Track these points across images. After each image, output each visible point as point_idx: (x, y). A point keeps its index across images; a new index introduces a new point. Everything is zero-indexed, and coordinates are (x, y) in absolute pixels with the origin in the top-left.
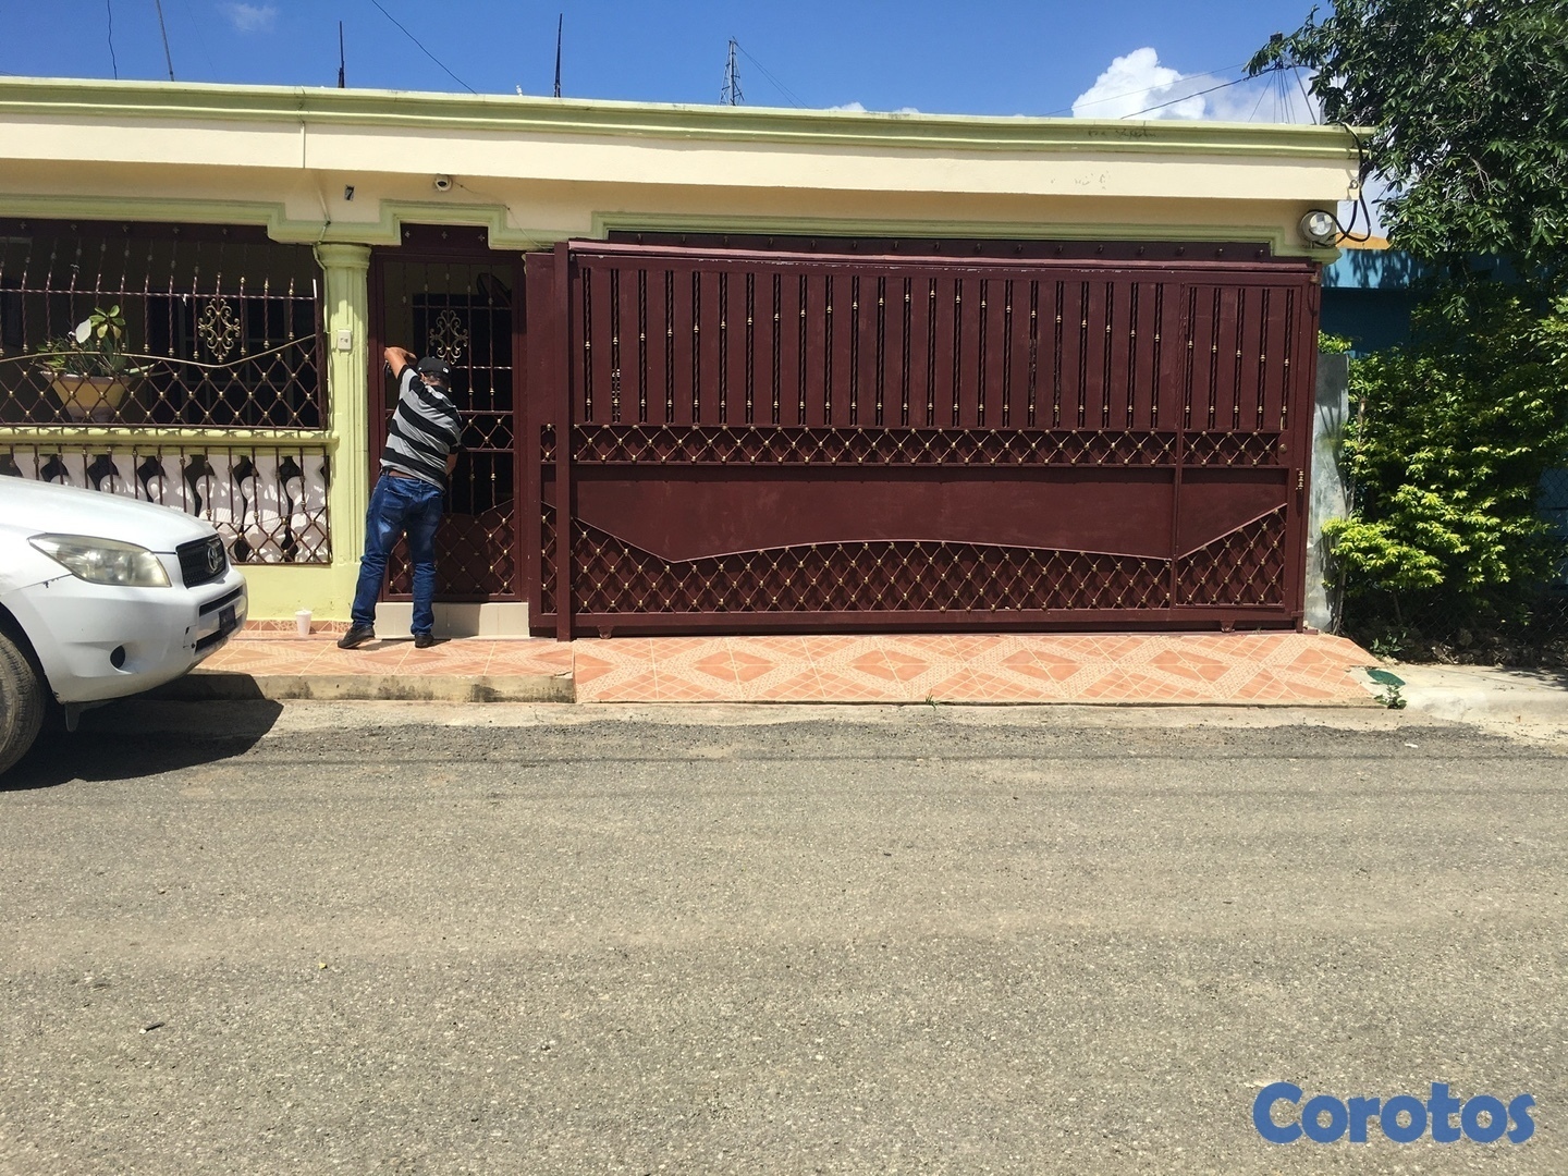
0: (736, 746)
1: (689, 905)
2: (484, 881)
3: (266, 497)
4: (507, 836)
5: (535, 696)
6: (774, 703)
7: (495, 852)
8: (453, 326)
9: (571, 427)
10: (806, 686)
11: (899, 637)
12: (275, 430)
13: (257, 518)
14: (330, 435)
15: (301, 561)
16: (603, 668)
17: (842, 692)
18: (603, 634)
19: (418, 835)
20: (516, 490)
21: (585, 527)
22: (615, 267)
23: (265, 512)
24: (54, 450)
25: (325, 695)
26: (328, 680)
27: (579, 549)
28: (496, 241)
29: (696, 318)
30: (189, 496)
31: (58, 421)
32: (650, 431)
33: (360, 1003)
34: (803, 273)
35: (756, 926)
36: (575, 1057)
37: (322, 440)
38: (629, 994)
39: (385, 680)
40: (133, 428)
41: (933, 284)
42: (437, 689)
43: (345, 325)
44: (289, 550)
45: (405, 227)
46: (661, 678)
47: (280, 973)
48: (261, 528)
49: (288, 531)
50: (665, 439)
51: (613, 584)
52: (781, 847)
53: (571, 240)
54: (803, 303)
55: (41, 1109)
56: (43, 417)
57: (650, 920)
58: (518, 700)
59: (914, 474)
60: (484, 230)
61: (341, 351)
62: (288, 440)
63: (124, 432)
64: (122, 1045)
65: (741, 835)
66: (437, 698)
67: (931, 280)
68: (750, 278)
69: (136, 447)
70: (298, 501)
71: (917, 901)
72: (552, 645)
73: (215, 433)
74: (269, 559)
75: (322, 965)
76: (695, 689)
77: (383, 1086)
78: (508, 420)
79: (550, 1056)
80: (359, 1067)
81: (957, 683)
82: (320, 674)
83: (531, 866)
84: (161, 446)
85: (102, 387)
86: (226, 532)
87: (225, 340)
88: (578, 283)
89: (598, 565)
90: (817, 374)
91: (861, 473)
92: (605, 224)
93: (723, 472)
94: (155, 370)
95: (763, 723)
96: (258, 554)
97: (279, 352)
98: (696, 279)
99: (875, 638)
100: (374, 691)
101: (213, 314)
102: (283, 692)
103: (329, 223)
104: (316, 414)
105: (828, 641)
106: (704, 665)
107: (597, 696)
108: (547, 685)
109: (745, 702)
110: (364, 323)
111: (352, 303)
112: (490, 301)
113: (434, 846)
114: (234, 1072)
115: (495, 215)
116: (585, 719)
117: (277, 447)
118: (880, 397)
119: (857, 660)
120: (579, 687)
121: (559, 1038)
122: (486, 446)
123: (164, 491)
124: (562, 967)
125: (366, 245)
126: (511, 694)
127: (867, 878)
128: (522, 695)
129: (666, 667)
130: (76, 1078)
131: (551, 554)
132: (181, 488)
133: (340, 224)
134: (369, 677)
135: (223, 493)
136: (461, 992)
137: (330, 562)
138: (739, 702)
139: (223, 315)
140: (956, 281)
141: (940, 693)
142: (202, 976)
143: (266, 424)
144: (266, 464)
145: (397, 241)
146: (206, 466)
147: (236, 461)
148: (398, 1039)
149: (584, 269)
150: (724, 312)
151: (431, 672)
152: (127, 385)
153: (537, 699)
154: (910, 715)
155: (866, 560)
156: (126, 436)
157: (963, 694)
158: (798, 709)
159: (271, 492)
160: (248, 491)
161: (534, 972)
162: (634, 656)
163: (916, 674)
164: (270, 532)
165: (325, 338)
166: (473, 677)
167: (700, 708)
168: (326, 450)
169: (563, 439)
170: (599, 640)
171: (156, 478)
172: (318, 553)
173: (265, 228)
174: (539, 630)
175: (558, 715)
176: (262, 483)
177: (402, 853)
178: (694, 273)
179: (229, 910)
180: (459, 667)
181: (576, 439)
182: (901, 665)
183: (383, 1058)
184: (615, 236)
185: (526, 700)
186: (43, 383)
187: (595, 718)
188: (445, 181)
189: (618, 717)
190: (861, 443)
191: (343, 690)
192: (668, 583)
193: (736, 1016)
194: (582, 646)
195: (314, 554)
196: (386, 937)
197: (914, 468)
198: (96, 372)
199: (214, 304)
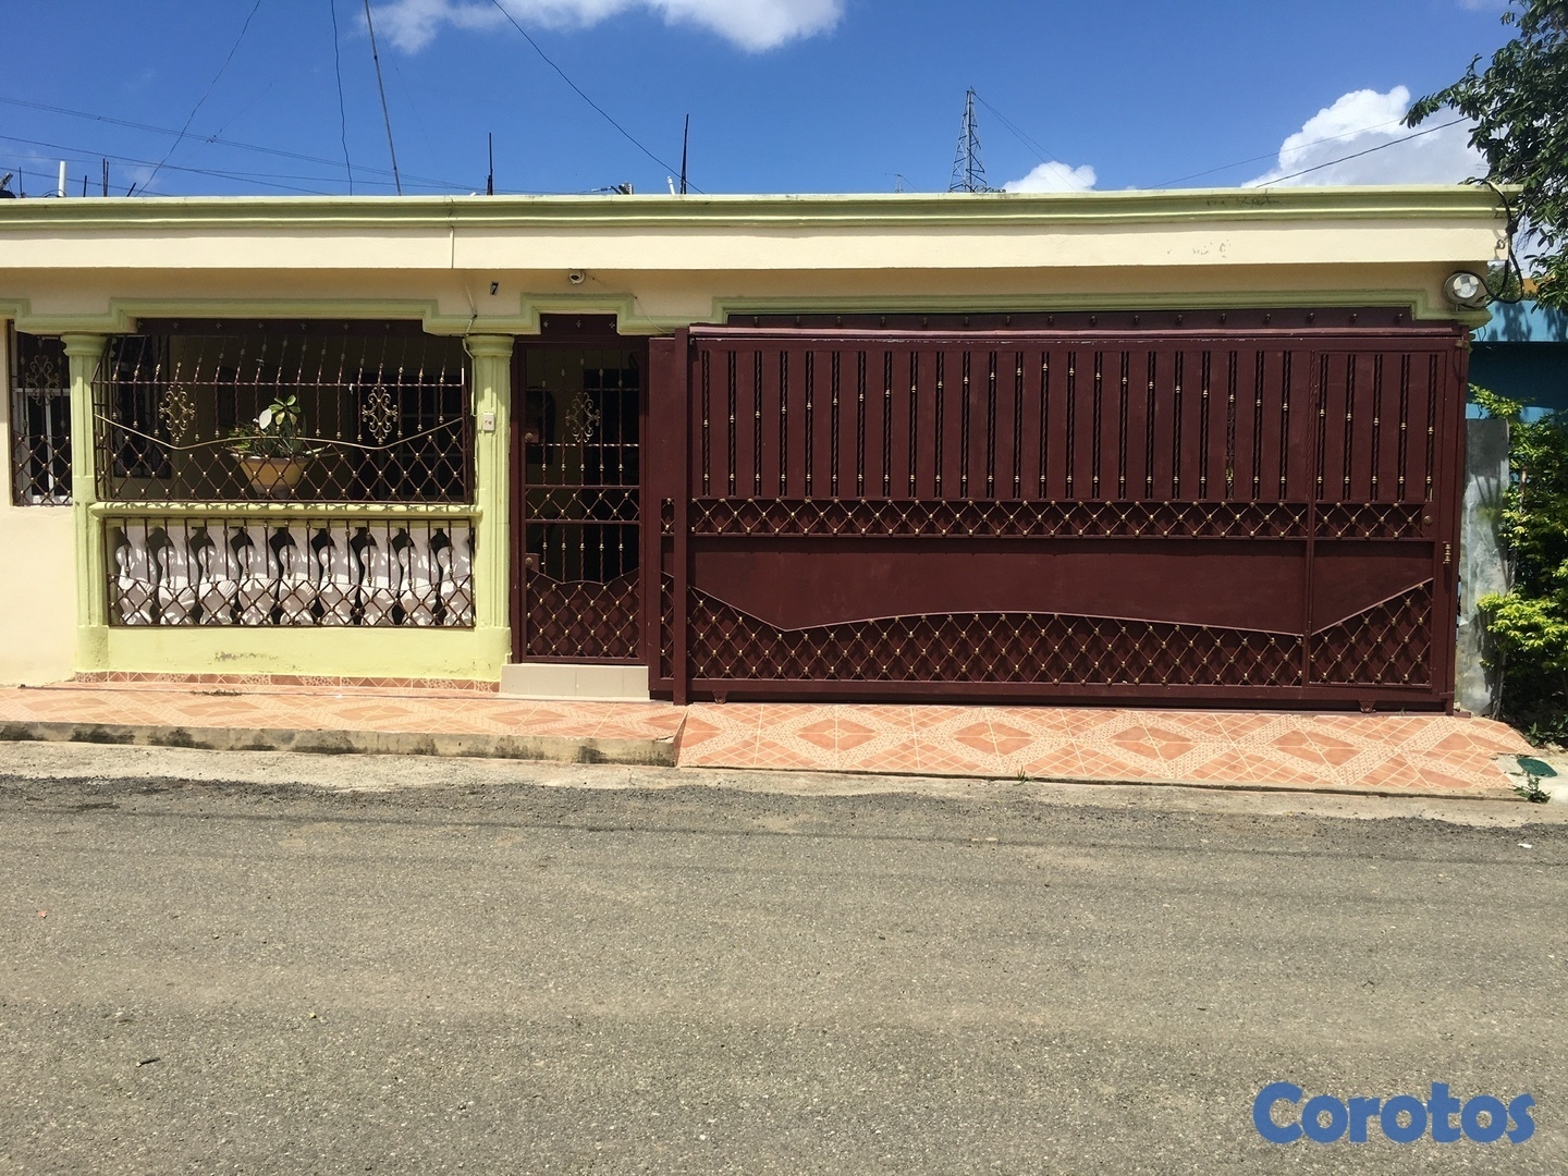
0: (802, 817)
1: (665, 977)
2: (493, 943)
3: (419, 565)
4: (537, 899)
5: (637, 758)
6: (866, 773)
7: (517, 915)
8: (587, 407)
9: (689, 500)
10: (903, 758)
11: (1009, 709)
12: (428, 505)
13: (410, 585)
14: (474, 509)
15: (449, 624)
16: (710, 732)
17: (938, 764)
18: (718, 699)
19: (459, 894)
20: (641, 560)
21: (702, 596)
22: (731, 350)
23: (418, 579)
24: (240, 523)
25: (448, 752)
26: (452, 738)
27: (695, 616)
28: (624, 326)
29: (809, 396)
30: (354, 564)
31: (243, 498)
32: (764, 504)
33: (327, 1053)
34: (914, 350)
35: (714, 1002)
36: (483, 1118)
37: (467, 514)
38: (563, 1062)
39: (502, 739)
40: (306, 504)
41: (1046, 358)
42: (548, 750)
43: (490, 410)
44: (439, 616)
45: (543, 317)
46: (762, 744)
47: (275, 1020)
48: (414, 594)
49: (438, 597)
50: (778, 512)
51: (727, 649)
52: (784, 924)
53: (692, 325)
54: (914, 379)
55: (27, 1127)
56: (230, 495)
57: (620, 991)
58: (621, 762)
59: (1025, 545)
60: (613, 318)
61: (486, 432)
62: (438, 514)
63: (299, 507)
64: (117, 1076)
65: (752, 911)
66: (548, 758)
67: (1043, 354)
68: (862, 357)
69: (309, 520)
70: (447, 570)
71: (884, 988)
72: (669, 708)
73: (376, 508)
74: (421, 622)
75: (312, 1015)
76: (792, 756)
77: (308, 1131)
78: (635, 495)
79: (462, 1116)
80: (297, 1111)
81: (1058, 758)
82: (445, 731)
83: (542, 931)
84: (330, 519)
85: (281, 468)
86: (384, 598)
87: (385, 425)
88: (697, 366)
89: (714, 632)
90: (927, 448)
91: (971, 545)
92: (724, 309)
93: (833, 544)
94: (324, 452)
95: (843, 794)
96: (411, 618)
97: (430, 434)
98: (809, 360)
99: (986, 709)
100: (492, 750)
101: (375, 401)
102: (412, 748)
103: (476, 316)
104: (463, 488)
105: (936, 712)
106: (807, 733)
107: (697, 760)
108: (648, 750)
109: (837, 772)
110: (506, 409)
111: (496, 389)
112: (620, 383)
113: (467, 906)
114: (194, 1108)
115: (622, 304)
116: (675, 783)
117: (429, 520)
118: (991, 470)
119: (961, 732)
120: (683, 751)
121: (478, 1099)
122: (614, 518)
123: (333, 561)
124: (517, 1032)
125: (510, 335)
126: (615, 757)
127: (849, 959)
128: (625, 757)
129: (769, 733)
130: (68, 1102)
131: (670, 621)
132: (346, 559)
133: (487, 317)
134: (488, 736)
135: (383, 563)
136: (417, 1049)
137: (473, 625)
138: (832, 772)
139: (384, 402)
140: (1070, 353)
141: (1037, 768)
142: (211, 1017)
143: (419, 500)
144: (420, 535)
145: (537, 331)
146: (368, 538)
147: (394, 534)
148: (341, 1089)
149: (703, 352)
150: (836, 390)
151: (546, 732)
152: (303, 465)
153: (639, 762)
154: (996, 792)
155: (976, 631)
156: (300, 510)
157: (1062, 770)
158: (886, 780)
159: (423, 562)
160: (404, 561)
161: (490, 1035)
162: (743, 721)
163: (1018, 747)
164: (421, 597)
165: (473, 421)
166: (581, 739)
167: (789, 776)
168: (471, 522)
169: (681, 513)
170: (714, 704)
171: (325, 549)
172: (464, 617)
173: (420, 322)
174: (658, 694)
175: (651, 779)
176: (416, 552)
177: (436, 911)
178: (807, 353)
179: (263, 957)
180: (573, 728)
181: (693, 512)
182: (1004, 738)
183: (321, 1105)
184: (734, 319)
185: (629, 762)
186: (233, 463)
187: (685, 782)
188: (576, 275)
189: (707, 782)
190: (971, 515)
191: (464, 748)
192: (780, 651)
193: (648, 1092)
194: (697, 710)
195: (459, 618)
196: (380, 992)
197: (1025, 540)
198: (276, 454)
199: (375, 391)
